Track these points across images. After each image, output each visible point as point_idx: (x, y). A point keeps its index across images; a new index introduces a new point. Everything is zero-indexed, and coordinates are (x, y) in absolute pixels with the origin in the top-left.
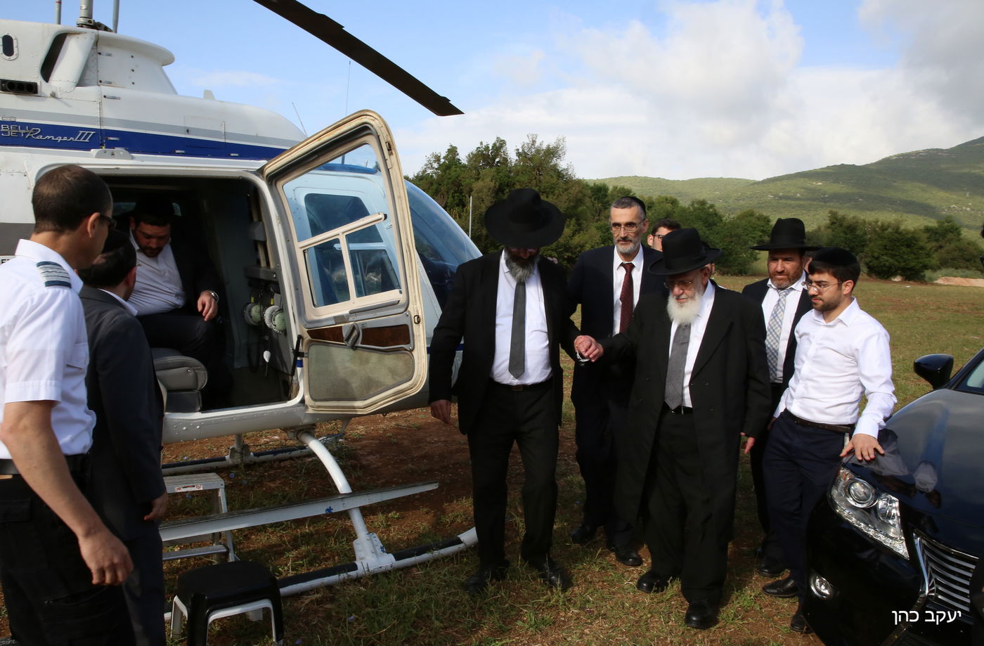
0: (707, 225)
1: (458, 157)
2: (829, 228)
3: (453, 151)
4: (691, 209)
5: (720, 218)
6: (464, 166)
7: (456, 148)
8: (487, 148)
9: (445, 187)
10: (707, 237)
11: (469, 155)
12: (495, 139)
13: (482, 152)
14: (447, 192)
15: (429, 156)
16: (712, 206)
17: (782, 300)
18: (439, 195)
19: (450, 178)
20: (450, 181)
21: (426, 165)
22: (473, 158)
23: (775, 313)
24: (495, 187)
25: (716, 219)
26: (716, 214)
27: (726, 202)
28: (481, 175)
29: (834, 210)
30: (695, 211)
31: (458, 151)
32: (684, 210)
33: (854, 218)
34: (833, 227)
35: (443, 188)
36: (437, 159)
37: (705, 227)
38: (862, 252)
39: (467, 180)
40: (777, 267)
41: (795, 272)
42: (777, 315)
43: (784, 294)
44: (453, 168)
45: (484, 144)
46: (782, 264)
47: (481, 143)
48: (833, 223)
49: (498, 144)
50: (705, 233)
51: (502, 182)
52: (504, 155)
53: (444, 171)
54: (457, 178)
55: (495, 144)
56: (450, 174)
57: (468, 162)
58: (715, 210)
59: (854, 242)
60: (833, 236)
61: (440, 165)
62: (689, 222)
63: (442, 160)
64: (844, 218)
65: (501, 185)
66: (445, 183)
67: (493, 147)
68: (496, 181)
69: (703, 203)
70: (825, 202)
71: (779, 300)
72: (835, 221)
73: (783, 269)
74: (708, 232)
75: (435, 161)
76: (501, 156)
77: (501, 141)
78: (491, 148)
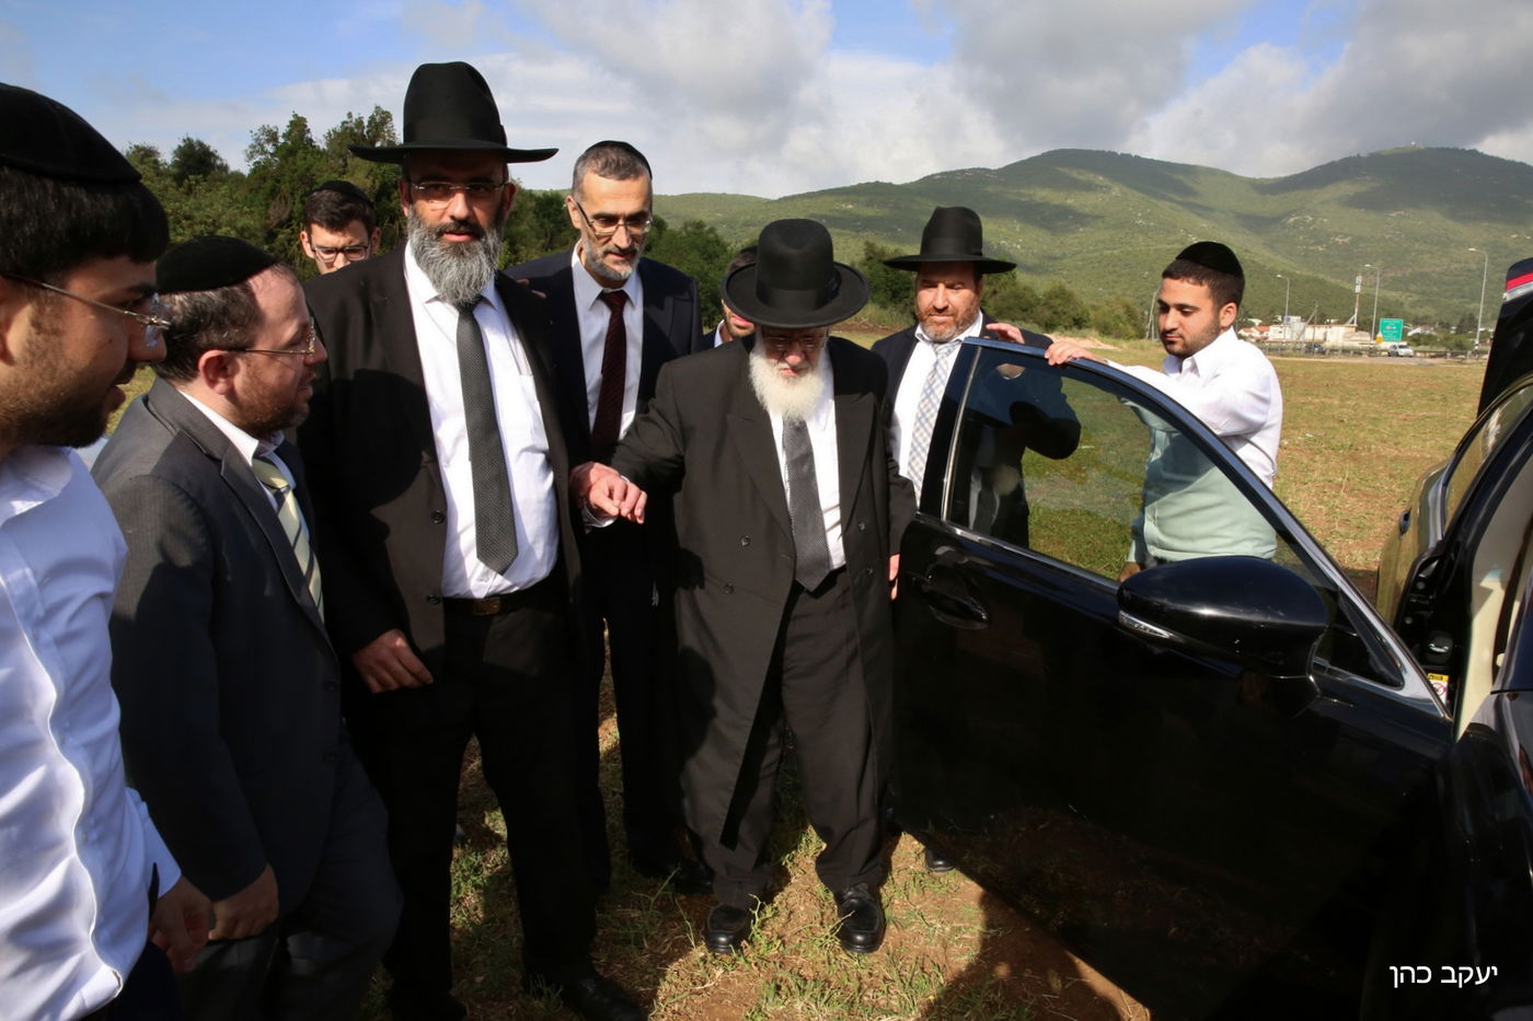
0: (705, 256)
1: (309, 135)
2: (865, 265)
3: (299, 125)
4: (684, 234)
5: (724, 247)
6: (321, 153)
7: (304, 120)
8: (360, 123)
9: (287, 184)
10: (706, 274)
11: (329, 133)
12: (373, 109)
13: (352, 129)
14: (292, 194)
15: (255, 131)
16: (712, 230)
17: (942, 362)
18: (277, 199)
19: (296, 170)
20: (295, 175)
21: (252, 146)
22: (335, 139)
23: (930, 386)
24: (373, 187)
25: (717, 248)
26: (718, 241)
27: (732, 228)
28: (349, 167)
29: (871, 241)
30: (688, 236)
31: (309, 125)
32: (673, 235)
33: (896, 251)
34: (869, 262)
35: (285, 188)
36: (272, 136)
37: (705, 259)
38: (907, 297)
39: (326, 174)
40: (935, 299)
41: (968, 310)
42: (932, 391)
43: (945, 350)
44: (300, 153)
45: (355, 116)
46: (945, 294)
47: (350, 115)
48: (870, 258)
49: (378, 118)
50: (702, 268)
51: (387, 180)
52: (389, 136)
53: (284, 158)
54: (308, 170)
55: (372, 119)
56: (294, 164)
57: (328, 145)
58: (716, 236)
59: (897, 284)
60: (872, 275)
61: (278, 148)
62: (680, 252)
63: (281, 140)
64: (883, 252)
65: (384, 185)
66: (287, 178)
67: (370, 122)
68: (376, 177)
69: (700, 225)
70: (858, 232)
71: (937, 363)
72: (871, 255)
73: (946, 304)
74: (706, 267)
75: (268, 141)
76: (384, 137)
77: (383, 113)
78: (366, 124)
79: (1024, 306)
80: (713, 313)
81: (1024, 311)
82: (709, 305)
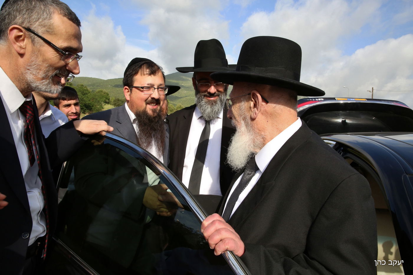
58: (87, 89)
79: (171, 110)
80: (85, 110)
81: (171, 111)
82: (84, 108)
